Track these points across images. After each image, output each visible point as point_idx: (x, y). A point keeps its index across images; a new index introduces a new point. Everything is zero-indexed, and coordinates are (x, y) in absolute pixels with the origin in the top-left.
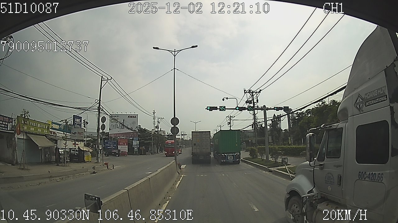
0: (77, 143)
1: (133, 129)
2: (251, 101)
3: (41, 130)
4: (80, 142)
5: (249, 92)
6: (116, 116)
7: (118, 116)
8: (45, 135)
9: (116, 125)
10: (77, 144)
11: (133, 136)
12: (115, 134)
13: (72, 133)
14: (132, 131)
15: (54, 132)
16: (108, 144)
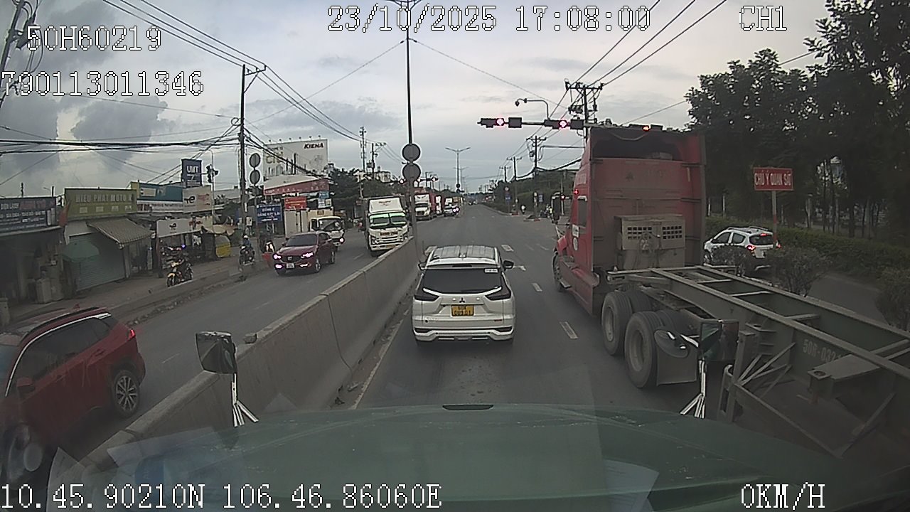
0: (198, 219)
1: (318, 173)
2: (580, 106)
3: (117, 207)
4: (204, 217)
5: (576, 88)
6: (277, 148)
7: (281, 148)
8: (130, 217)
9: (279, 169)
10: (199, 223)
11: (317, 189)
12: (278, 188)
13: (185, 199)
14: (315, 178)
15: (145, 205)
16: (264, 213)
